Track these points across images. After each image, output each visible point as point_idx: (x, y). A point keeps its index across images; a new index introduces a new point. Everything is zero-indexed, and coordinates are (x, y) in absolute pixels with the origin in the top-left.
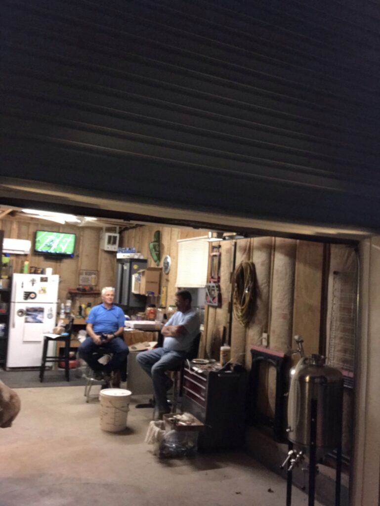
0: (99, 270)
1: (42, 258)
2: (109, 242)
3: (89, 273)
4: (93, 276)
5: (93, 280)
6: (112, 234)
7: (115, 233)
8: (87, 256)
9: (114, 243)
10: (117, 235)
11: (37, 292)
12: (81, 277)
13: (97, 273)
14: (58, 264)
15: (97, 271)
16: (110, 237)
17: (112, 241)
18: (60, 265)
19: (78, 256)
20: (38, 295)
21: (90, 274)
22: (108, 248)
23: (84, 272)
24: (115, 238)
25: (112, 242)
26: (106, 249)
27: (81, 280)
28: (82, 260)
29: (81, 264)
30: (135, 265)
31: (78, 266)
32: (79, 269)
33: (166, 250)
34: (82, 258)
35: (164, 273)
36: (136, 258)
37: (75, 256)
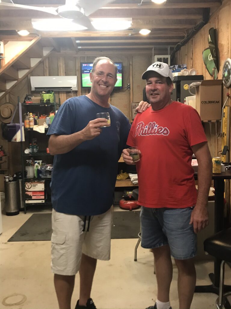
6: (162, 56)
8: (138, 86)
10: (169, 56)
12: (134, 111)
16: (159, 60)
19: (129, 88)
23: (137, 104)
24: (166, 60)
27: (135, 114)
28: (134, 91)
29: (133, 97)
30: (186, 85)
31: (130, 99)
32: (131, 102)
33: (226, 52)
34: (134, 89)
35: (224, 87)
36: (186, 75)
37: (126, 88)
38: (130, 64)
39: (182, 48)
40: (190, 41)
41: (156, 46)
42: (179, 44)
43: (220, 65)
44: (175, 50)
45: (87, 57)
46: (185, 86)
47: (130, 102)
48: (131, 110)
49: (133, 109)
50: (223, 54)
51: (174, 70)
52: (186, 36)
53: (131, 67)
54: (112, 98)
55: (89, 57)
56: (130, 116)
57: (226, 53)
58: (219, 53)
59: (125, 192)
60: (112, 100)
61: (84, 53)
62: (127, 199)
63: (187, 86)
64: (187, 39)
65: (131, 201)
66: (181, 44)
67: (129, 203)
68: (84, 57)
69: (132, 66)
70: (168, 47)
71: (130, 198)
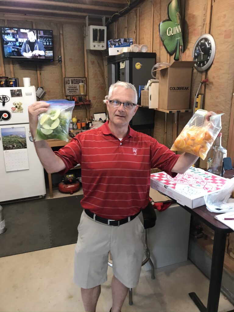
0: (86, 76)
1: (17, 66)
2: (95, 39)
3: (76, 81)
4: (80, 84)
5: (82, 89)
6: (98, 27)
7: (102, 25)
8: (71, 59)
9: (102, 40)
10: (105, 28)
11: (10, 110)
12: (67, 86)
13: (85, 80)
14: (38, 72)
15: (85, 77)
16: (95, 31)
17: (98, 36)
18: (40, 74)
19: (60, 61)
20: (12, 115)
21: (78, 82)
22: (94, 46)
23: (70, 79)
24: (102, 32)
25: (98, 38)
26: (92, 48)
27: (68, 90)
28: (66, 65)
29: (65, 71)
30: (138, 63)
31: (62, 73)
32: (64, 76)
33: (201, 26)
34: (66, 62)
35: (195, 71)
36: (137, 51)
37: (57, 61)
38: (60, 33)
39: (121, 19)
40: (133, 11)
41: (90, 14)
42: (116, 14)
43: (188, 43)
44: (110, 21)
45: (8, 20)
46: (137, 65)
47: (62, 76)
48: (64, 85)
49: (66, 85)
50: (196, 28)
51: (120, 44)
52: (129, 4)
53: (61, 37)
54: (42, 72)
55: (11, 21)
56: (63, 92)
57: (200, 28)
58: (188, 27)
59: (65, 176)
60: (42, 74)
61: (4, 14)
62: (67, 182)
63: (139, 65)
64: (129, 8)
65: (72, 185)
66: (120, 15)
67: (69, 186)
68: (4, 20)
69: (63, 36)
70: (103, 17)
71: (71, 182)
